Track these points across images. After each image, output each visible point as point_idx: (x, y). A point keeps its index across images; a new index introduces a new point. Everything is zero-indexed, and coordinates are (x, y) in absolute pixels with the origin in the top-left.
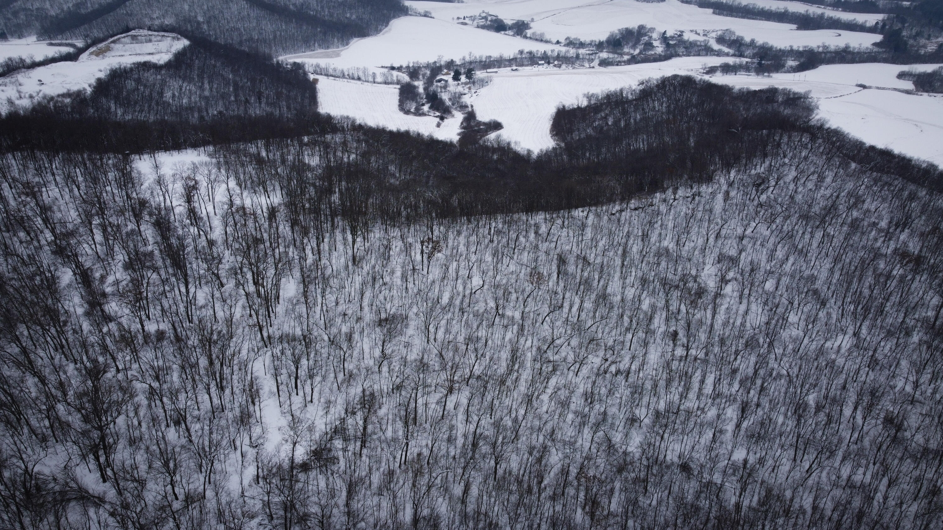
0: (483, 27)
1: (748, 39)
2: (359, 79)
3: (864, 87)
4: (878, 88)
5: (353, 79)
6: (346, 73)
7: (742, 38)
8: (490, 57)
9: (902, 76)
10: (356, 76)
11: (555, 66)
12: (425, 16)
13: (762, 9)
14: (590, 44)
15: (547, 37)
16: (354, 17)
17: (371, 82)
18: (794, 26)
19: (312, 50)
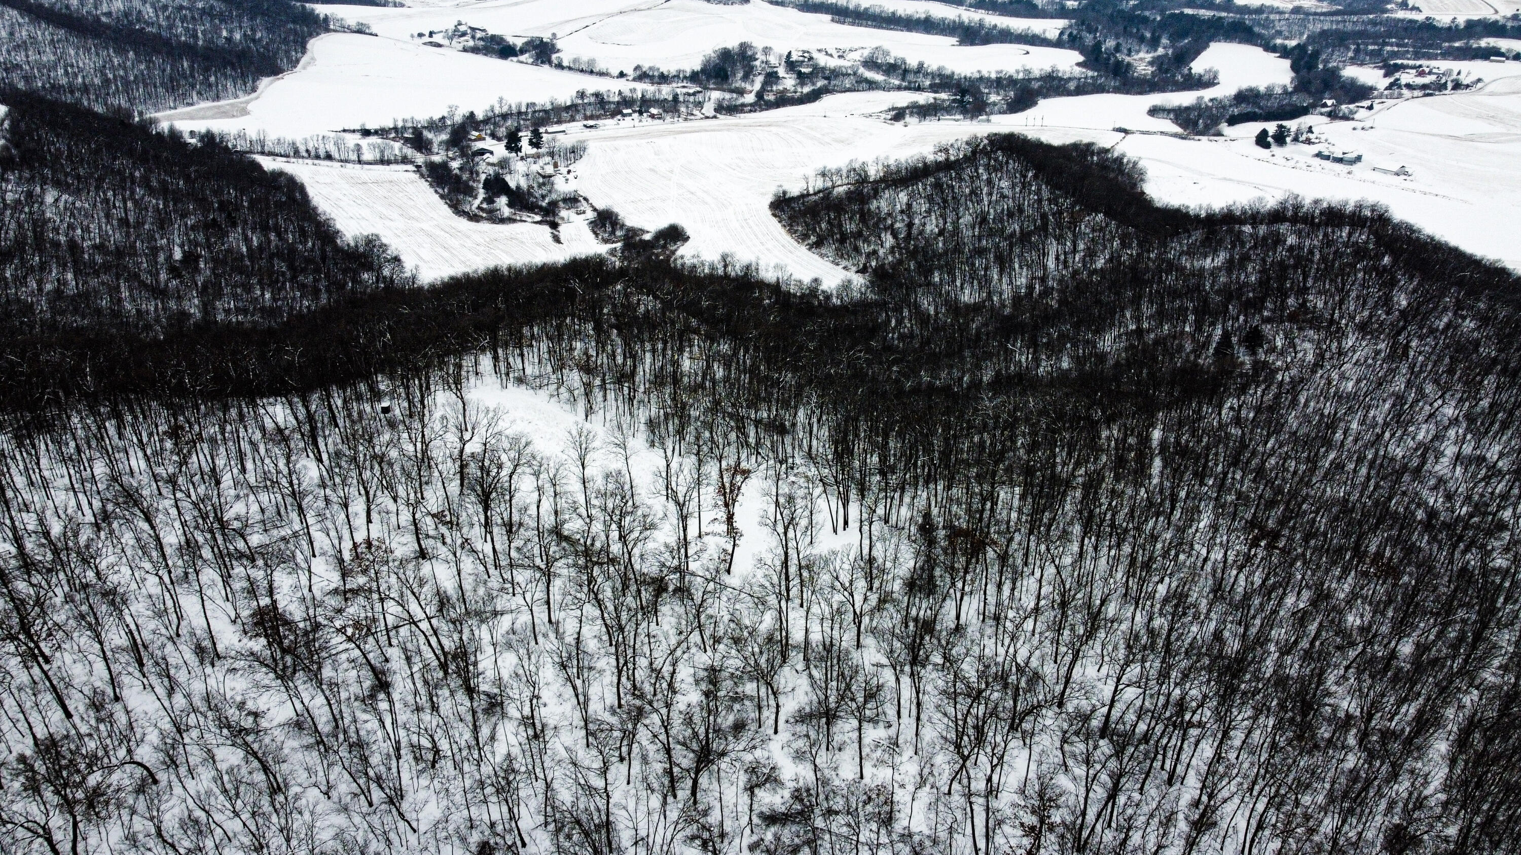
0: (475, 50)
1: (913, 63)
2: (329, 157)
3: (1126, 131)
4: (1143, 133)
5: (318, 157)
6: (302, 149)
7: (904, 62)
8: (534, 104)
9: (1154, 111)
10: (322, 153)
11: (652, 116)
12: (360, 32)
13: (893, 13)
14: (678, 76)
15: (600, 66)
16: (237, 36)
17: (353, 162)
18: (954, 40)
19: (189, 104)
